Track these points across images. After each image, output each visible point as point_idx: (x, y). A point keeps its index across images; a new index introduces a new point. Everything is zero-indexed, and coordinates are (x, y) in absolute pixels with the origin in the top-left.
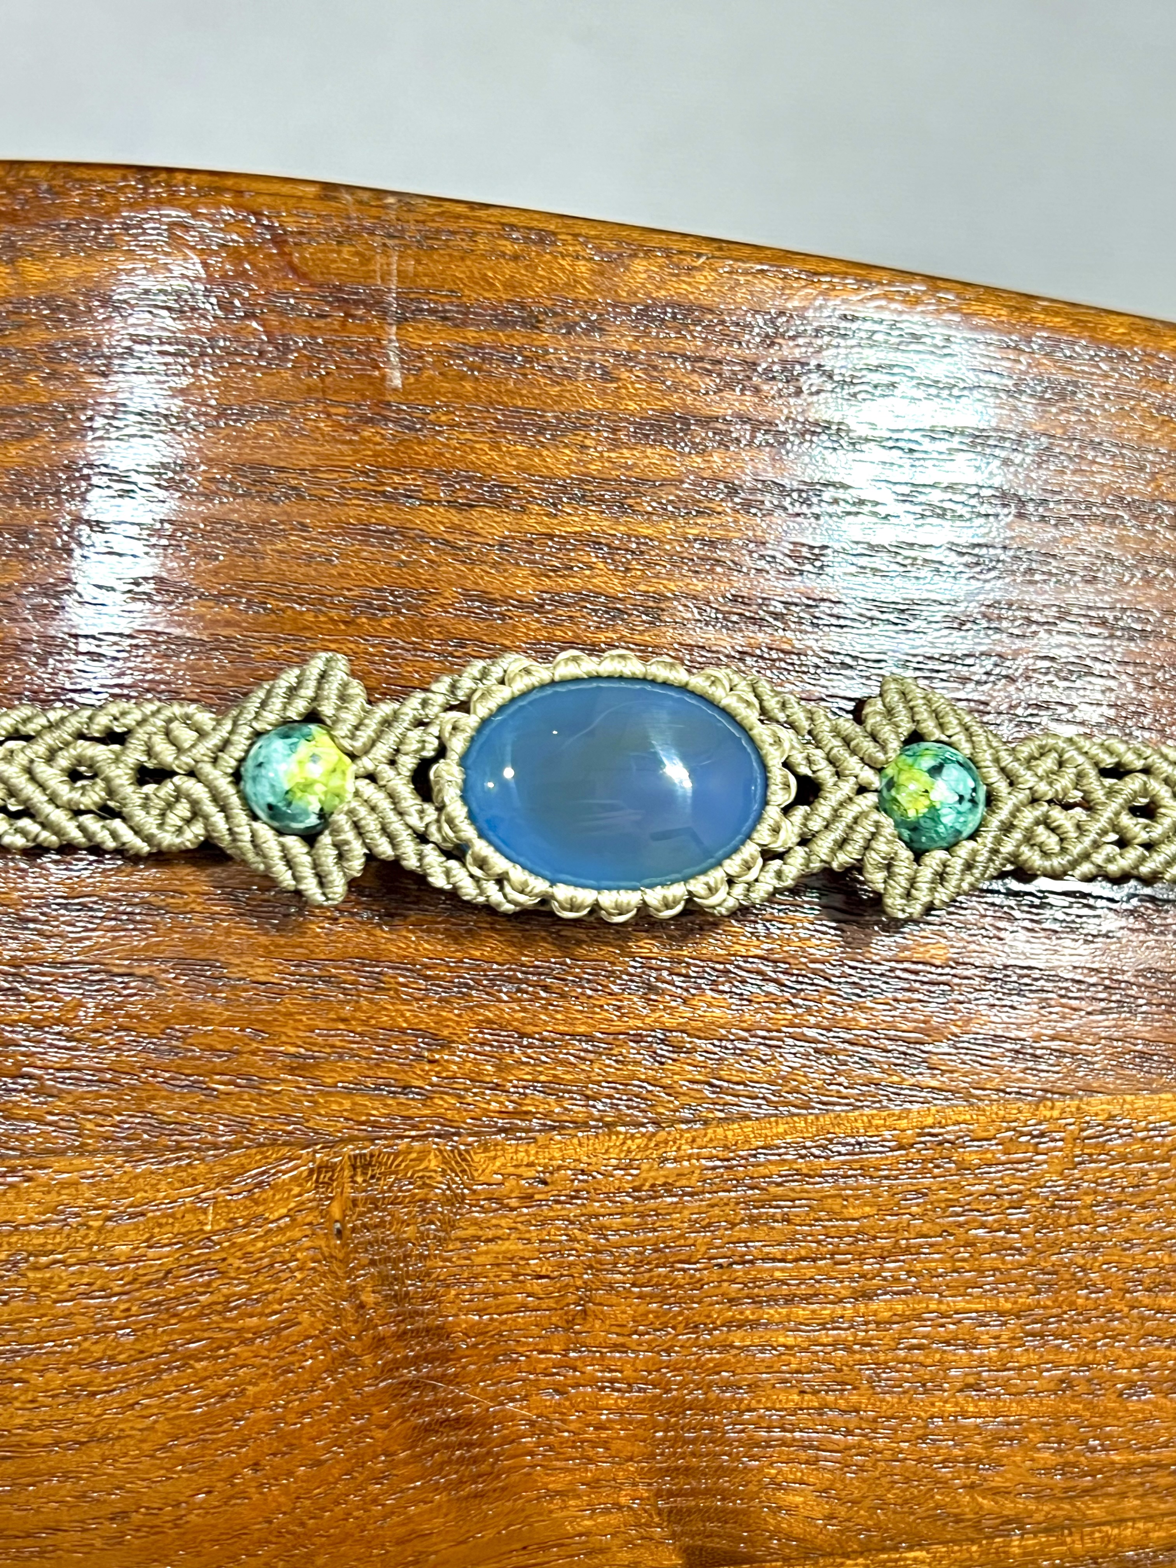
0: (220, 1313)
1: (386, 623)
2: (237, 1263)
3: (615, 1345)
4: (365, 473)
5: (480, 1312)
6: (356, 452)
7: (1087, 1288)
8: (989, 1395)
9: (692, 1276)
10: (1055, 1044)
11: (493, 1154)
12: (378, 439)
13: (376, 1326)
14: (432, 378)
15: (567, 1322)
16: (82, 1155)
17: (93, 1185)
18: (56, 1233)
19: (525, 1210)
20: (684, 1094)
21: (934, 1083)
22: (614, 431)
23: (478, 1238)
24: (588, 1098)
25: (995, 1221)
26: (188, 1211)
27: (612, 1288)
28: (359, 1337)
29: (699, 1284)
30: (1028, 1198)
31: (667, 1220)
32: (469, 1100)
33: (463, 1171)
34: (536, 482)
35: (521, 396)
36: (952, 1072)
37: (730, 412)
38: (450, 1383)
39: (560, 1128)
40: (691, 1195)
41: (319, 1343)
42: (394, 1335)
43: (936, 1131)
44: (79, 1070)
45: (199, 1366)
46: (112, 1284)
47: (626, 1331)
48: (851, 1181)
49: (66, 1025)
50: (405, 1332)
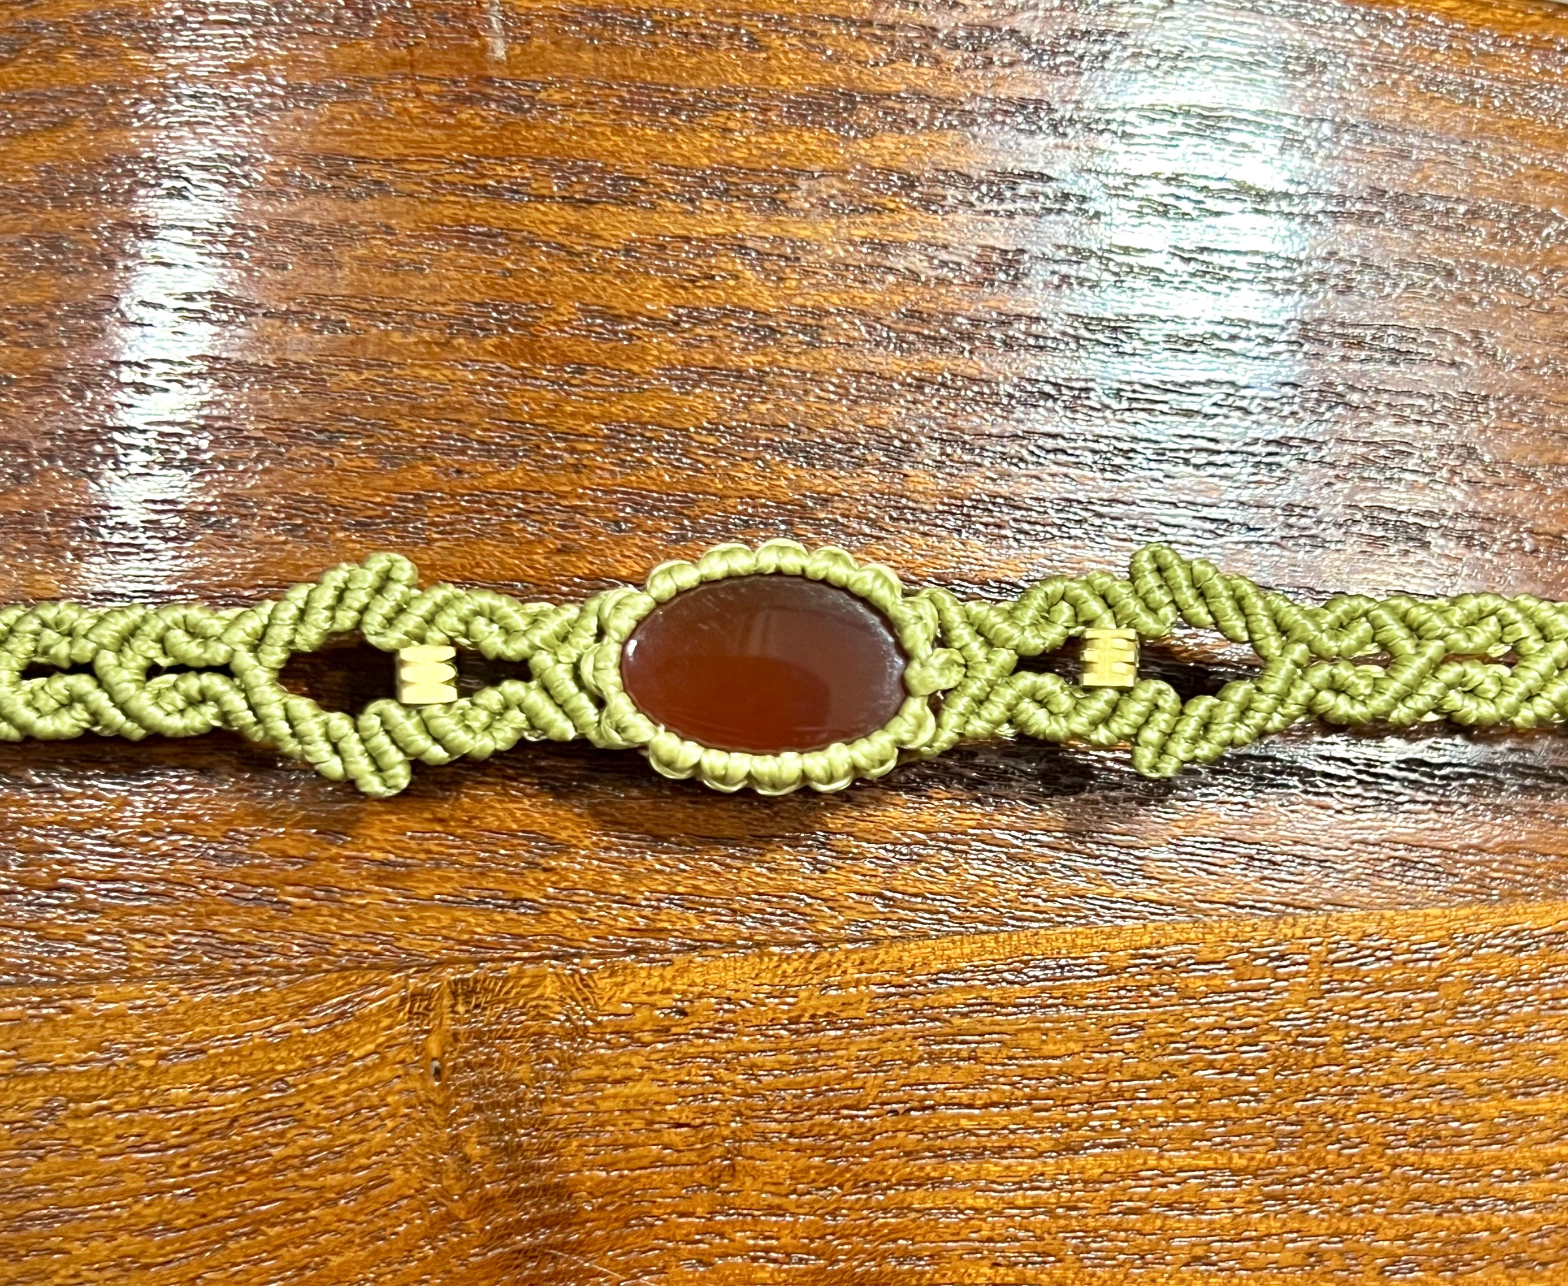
0: (297, 1168)
1: (489, 343)
2: (316, 1109)
3: (770, 1207)
4: (464, 164)
5: (606, 1167)
6: (451, 137)
7: (1338, 1141)
8: (1221, 1270)
9: (861, 1125)
10: (1298, 849)
11: (620, 979)
12: (478, 122)
13: (483, 1184)
14: (543, 48)
15: (713, 1179)
16: (129, 981)
17: (143, 1017)
18: (99, 1075)
19: (660, 1046)
20: (850, 908)
21: (1151, 895)
22: (764, 111)
23: (604, 1080)
24: (734, 911)
25: (1226, 1060)
26: (256, 1047)
27: (766, 1139)
28: (462, 1197)
29: (870, 1133)
30: (1266, 1032)
31: (829, 1058)
32: (592, 915)
33: (586, 999)
34: (670, 173)
35: (650, 68)
36: (1173, 882)
37: (903, 87)
38: (572, 1251)
39: (700, 947)
40: (859, 1027)
41: (415, 1204)
42: (504, 1194)
43: (1153, 952)
44: (125, 880)
45: (272, 1232)
46: (167, 1136)
47: (783, 1190)
48: (1051, 1012)
49: (110, 827)
50: (518, 1191)
